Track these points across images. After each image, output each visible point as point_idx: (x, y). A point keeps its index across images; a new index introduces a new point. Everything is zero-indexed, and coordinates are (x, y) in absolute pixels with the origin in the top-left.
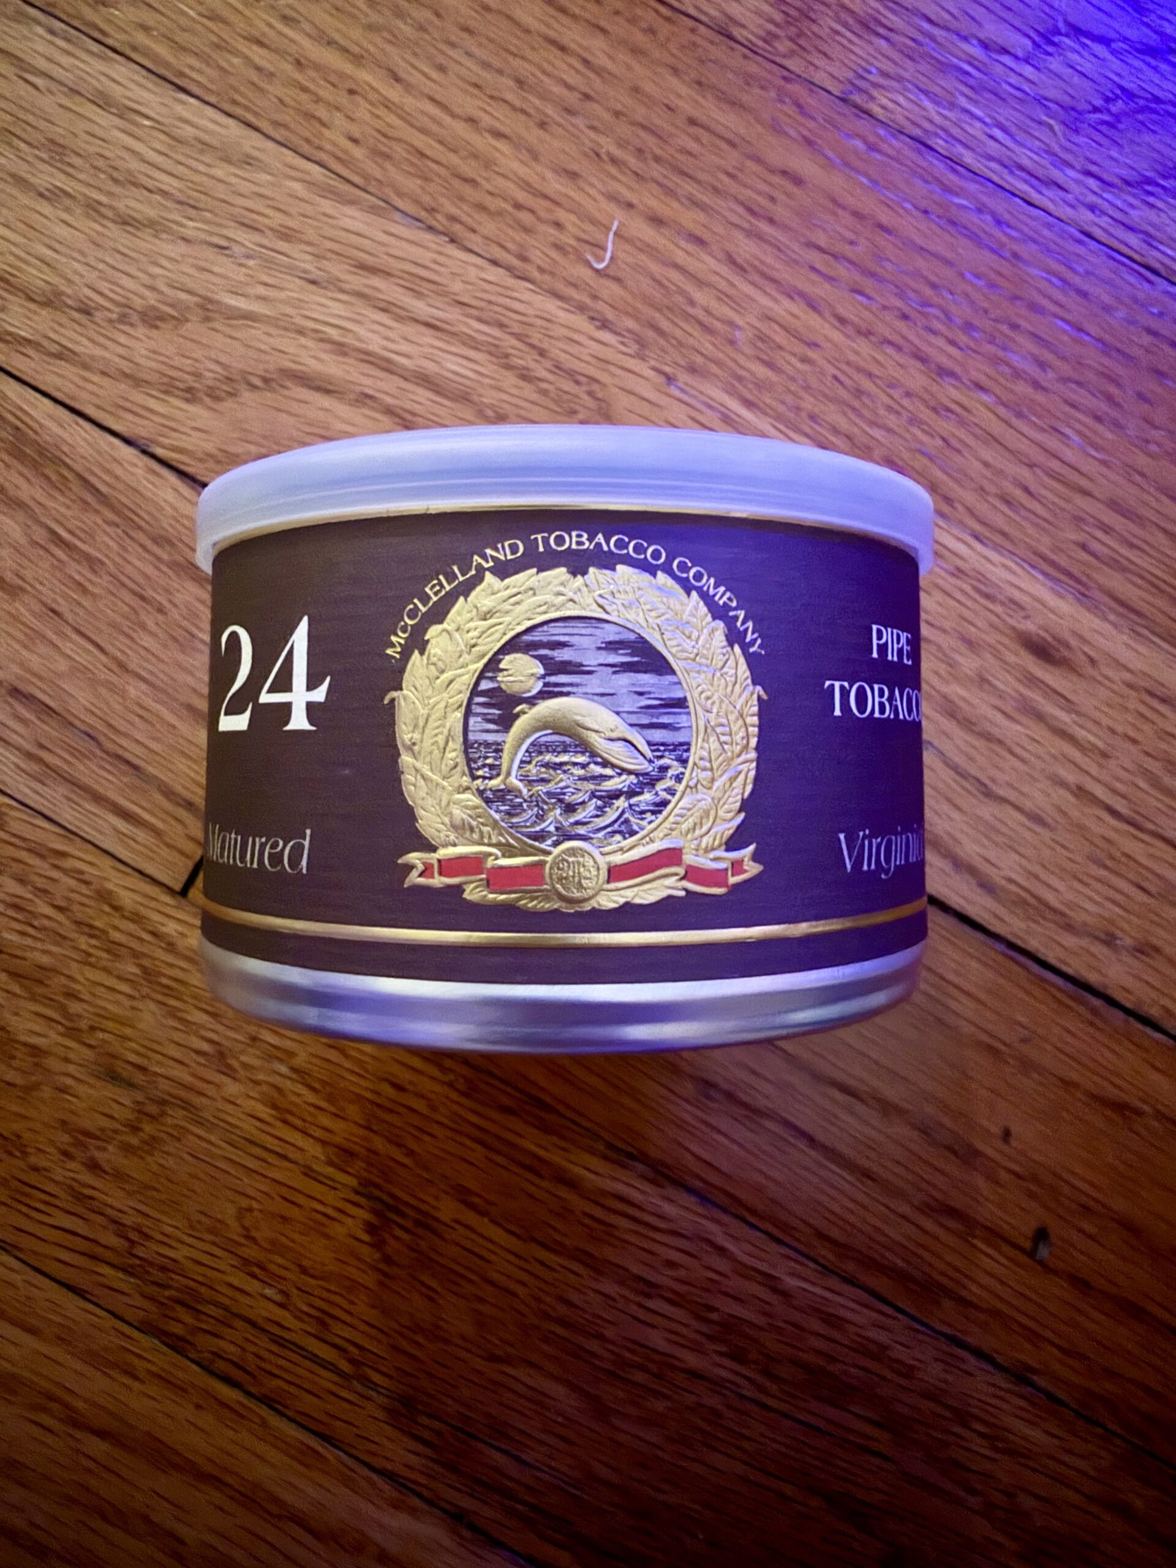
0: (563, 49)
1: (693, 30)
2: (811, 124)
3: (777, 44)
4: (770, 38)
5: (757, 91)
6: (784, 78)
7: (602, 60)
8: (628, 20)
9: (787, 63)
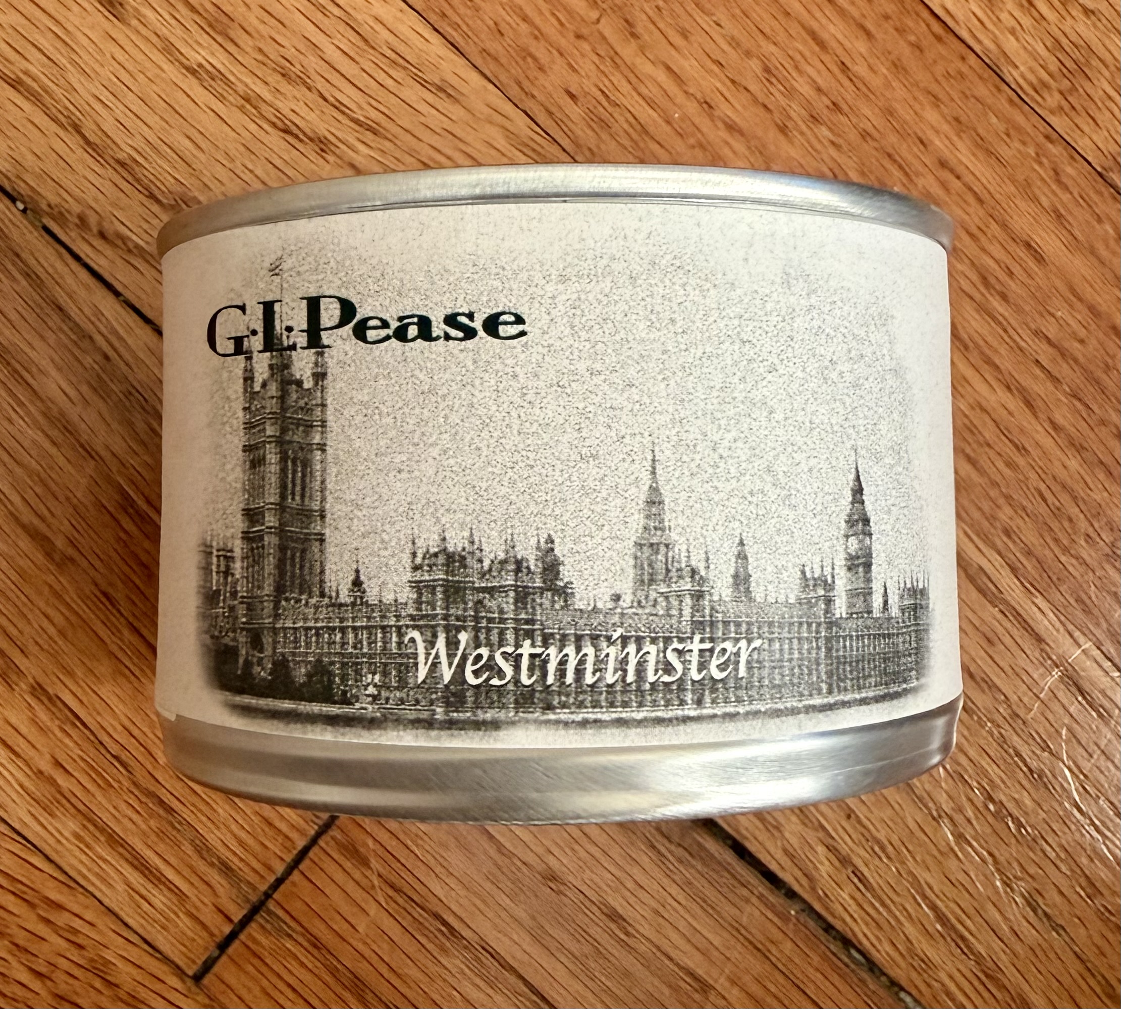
0: (822, 45)
1: (963, 59)
2: (1066, 197)
3: (1046, 95)
4: (1040, 87)
5: (1017, 144)
6: (1047, 137)
7: (860, 69)
8: (897, 30)
9: (1053, 120)
